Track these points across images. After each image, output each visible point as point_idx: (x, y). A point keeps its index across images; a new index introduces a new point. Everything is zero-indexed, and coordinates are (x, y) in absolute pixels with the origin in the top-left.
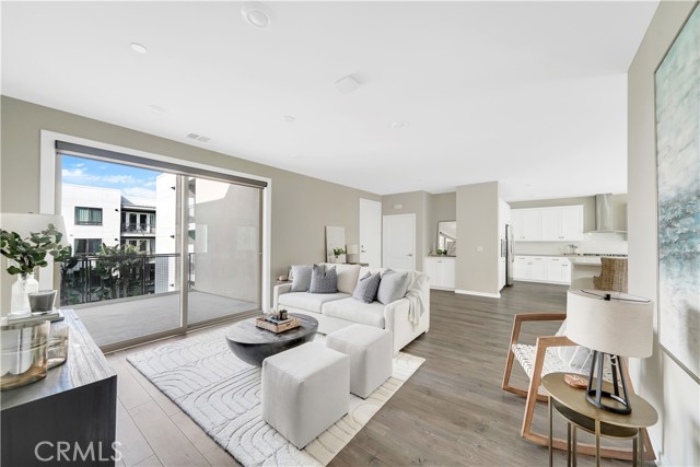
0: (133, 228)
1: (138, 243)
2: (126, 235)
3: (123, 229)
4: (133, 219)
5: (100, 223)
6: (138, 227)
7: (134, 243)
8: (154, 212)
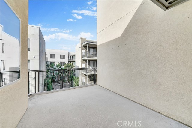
0: (70, 59)
1: (72, 63)
2: (69, 61)
3: (69, 60)
4: (70, 57)
5: (64, 58)
6: (71, 59)
7: (71, 63)
8: (75, 55)
